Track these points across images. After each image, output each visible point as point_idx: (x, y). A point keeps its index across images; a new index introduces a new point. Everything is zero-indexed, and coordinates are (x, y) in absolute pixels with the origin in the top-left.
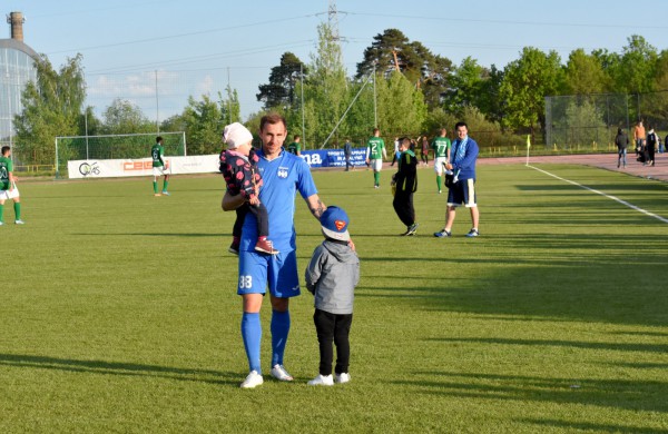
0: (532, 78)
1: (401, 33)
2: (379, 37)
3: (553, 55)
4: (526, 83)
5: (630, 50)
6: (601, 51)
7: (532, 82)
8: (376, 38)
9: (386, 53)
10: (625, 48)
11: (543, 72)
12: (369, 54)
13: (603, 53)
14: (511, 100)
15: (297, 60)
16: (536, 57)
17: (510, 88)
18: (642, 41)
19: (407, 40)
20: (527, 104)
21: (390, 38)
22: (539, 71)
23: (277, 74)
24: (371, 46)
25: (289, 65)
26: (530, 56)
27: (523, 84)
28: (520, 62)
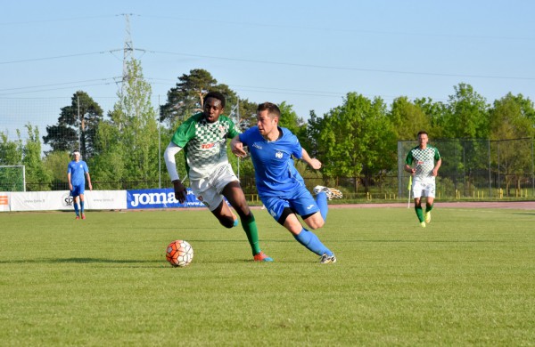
0: (355, 126)
1: (209, 74)
2: (185, 78)
3: (378, 102)
4: (349, 131)
5: (457, 100)
6: (424, 99)
7: (356, 131)
8: (181, 79)
9: (192, 94)
10: (452, 98)
11: (368, 120)
12: (173, 95)
13: (427, 102)
14: (334, 149)
15: (91, 100)
16: (360, 104)
17: (333, 136)
18: (470, 90)
19: (215, 81)
20: (351, 153)
21: (195, 79)
22: (363, 119)
23: (68, 114)
24: (175, 87)
25: (81, 106)
26: (354, 102)
27: (346, 133)
28: (343, 109)
